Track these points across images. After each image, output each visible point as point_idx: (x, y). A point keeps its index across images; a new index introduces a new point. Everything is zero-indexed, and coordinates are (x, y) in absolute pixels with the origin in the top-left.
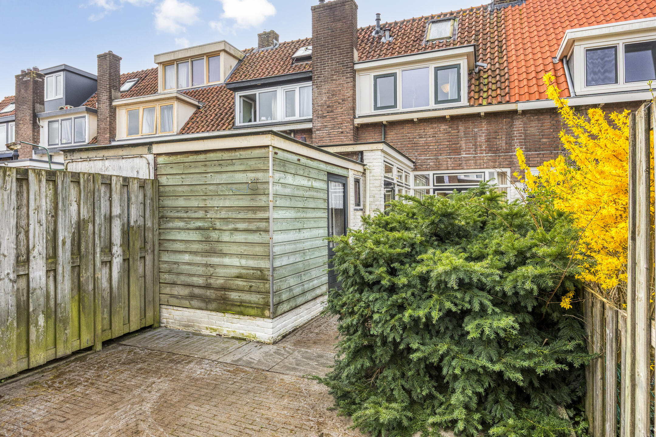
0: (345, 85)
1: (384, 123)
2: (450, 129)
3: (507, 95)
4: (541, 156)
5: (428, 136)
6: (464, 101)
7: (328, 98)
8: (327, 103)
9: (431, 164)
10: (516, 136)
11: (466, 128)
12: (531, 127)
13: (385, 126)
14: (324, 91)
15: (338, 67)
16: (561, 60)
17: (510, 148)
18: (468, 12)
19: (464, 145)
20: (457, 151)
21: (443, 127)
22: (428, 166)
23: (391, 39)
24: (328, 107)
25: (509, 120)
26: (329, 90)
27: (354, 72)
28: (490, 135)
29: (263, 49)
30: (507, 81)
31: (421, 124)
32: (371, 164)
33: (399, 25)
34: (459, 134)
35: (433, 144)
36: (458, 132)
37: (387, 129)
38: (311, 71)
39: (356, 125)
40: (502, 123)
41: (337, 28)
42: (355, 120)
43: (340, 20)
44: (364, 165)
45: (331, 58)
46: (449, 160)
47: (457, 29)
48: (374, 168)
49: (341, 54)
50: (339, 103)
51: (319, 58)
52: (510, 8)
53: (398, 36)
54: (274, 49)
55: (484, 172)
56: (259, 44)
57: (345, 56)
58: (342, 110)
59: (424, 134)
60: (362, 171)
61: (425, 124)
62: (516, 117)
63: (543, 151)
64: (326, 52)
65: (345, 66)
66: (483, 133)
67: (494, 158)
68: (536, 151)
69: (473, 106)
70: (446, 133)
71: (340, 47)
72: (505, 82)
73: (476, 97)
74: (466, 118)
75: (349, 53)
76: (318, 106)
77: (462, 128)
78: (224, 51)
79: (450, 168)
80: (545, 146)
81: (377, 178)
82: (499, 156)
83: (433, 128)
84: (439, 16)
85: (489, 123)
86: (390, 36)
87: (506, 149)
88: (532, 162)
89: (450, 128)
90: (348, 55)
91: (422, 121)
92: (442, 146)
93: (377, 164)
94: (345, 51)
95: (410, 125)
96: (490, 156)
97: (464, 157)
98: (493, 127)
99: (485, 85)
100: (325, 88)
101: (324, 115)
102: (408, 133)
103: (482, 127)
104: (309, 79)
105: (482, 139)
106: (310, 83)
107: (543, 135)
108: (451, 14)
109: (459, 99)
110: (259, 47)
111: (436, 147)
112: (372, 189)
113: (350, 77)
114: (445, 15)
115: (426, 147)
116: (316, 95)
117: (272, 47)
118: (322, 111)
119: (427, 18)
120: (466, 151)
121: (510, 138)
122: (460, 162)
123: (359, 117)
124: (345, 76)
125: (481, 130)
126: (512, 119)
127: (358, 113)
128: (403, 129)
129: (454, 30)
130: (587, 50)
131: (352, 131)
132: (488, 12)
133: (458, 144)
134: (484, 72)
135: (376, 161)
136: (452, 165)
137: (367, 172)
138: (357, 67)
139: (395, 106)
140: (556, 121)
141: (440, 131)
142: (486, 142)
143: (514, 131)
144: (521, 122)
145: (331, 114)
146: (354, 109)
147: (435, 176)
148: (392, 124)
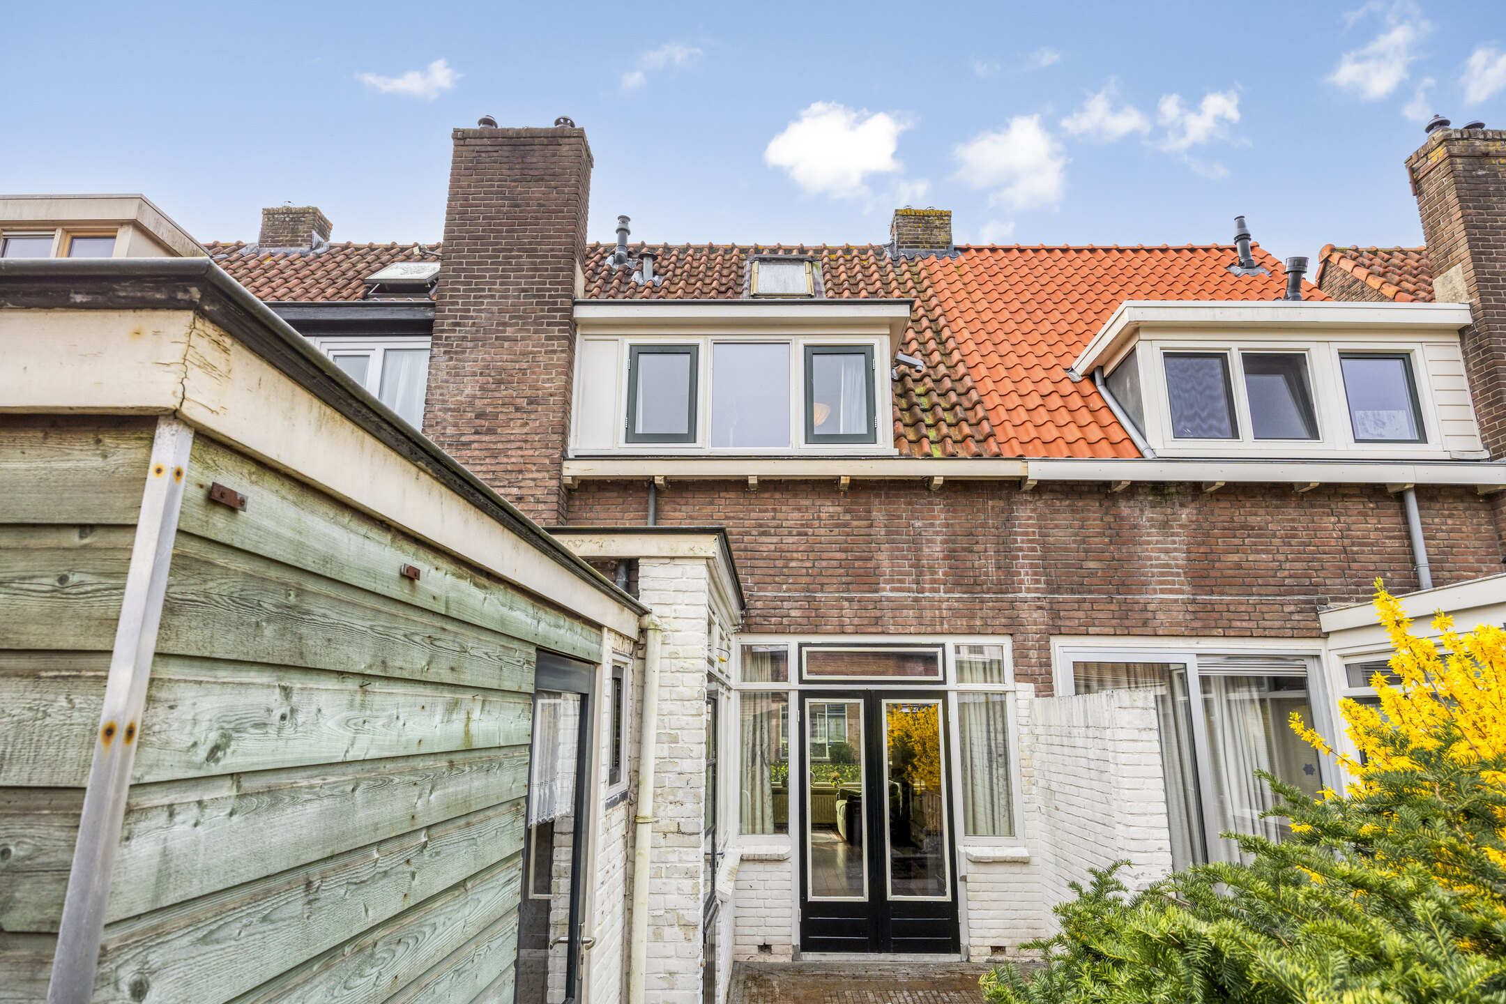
0: (542, 358)
1: (659, 481)
2: (848, 517)
3: (991, 440)
4: (1087, 606)
5: (785, 531)
6: (885, 443)
7: (482, 389)
8: (478, 403)
9: (793, 613)
10: (1021, 549)
11: (891, 517)
12: (1057, 526)
13: (658, 491)
14: (469, 366)
15: (524, 304)
16: (1090, 376)
17: (1007, 583)
18: (840, 253)
19: (886, 563)
20: (869, 579)
21: (829, 508)
22: (785, 621)
23: (656, 278)
24: (480, 416)
25: (1002, 503)
26: (487, 367)
27: (573, 325)
28: (954, 542)
29: (273, 250)
30: (978, 407)
31: (767, 495)
32: (665, 611)
33: (675, 252)
34: (873, 531)
35: (799, 555)
36: (871, 526)
37: (662, 501)
38: (432, 305)
39: (569, 481)
40: (985, 510)
41: (530, 199)
42: (566, 464)
43: (542, 180)
44: (642, 612)
45: (501, 277)
46: (846, 604)
47: (822, 281)
48: (677, 624)
49: (537, 270)
50: (517, 409)
51: (464, 270)
52: (933, 258)
53: (675, 275)
54: (311, 255)
55: (943, 645)
56: (263, 235)
57: (549, 277)
58: (525, 430)
59: (774, 523)
60: (635, 636)
61: (777, 495)
62: (1017, 498)
63: (1090, 592)
64: (490, 257)
65: (547, 303)
66: (937, 533)
67: (969, 605)
68: (1073, 592)
69: (909, 457)
70: (837, 526)
71: (535, 250)
72: (972, 408)
73: (912, 437)
74: (890, 488)
75: (561, 270)
76: (446, 410)
77: (879, 515)
78: (136, 225)
79: (850, 629)
80: (1095, 580)
81: (688, 664)
82: (982, 601)
83: (799, 510)
84: (774, 251)
85: (951, 508)
86: (655, 273)
87: (1000, 583)
88: (1068, 623)
89: (847, 511)
90: (558, 276)
91: (770, 485)
92: (824, 564)
93: (691, 612)
94: (549, 263)
95: (732, 495)
96: (958, 600)
97: (889, 599)
98: (961, 521)
99: (924, 411)
100: (475, 358)
101: (463, 439)
102: (728, 518)
103: (934, 518)
104: (423, 328)
105: (935, 549)
106: (424, 342)
107: (1086, 551)
108: (802, 250)
109: (870, 436)
110: (263, 243)
111: (809, 564)
112: (667, 706)
113: (558, 338)
114: (789, 250)
115: (780, 563)
116: (443, 375)
117: (305, 248)
118: (456, 425)
119: (744, 250)
120: (893, 581)
121: (1006, 552)
122: (878, 613)
123: (578, 458)
124: (544, 331)
125: (932, 525)
126: (1010, 503)
127: (574, 447)
128: (711, 503)
129: (816, 283)
130: (1166, 355)
131: (554, 498)
132: (888, 260)
133: (870, 559)
134: (914, 381)
135: (687, 598)
136: (856, 621)
137: (654, 639)
138: (581, 313)
139: (690, 437)
140: (1115, 517)
141: (819, 519)
142: (945, 558)
143: (1016, 534)
144: (1033, 511)
145: (487, 438)
146: (563, 430)
147: (805, 650)
148: (680, 486)
